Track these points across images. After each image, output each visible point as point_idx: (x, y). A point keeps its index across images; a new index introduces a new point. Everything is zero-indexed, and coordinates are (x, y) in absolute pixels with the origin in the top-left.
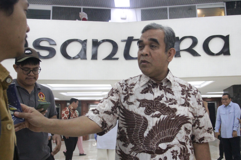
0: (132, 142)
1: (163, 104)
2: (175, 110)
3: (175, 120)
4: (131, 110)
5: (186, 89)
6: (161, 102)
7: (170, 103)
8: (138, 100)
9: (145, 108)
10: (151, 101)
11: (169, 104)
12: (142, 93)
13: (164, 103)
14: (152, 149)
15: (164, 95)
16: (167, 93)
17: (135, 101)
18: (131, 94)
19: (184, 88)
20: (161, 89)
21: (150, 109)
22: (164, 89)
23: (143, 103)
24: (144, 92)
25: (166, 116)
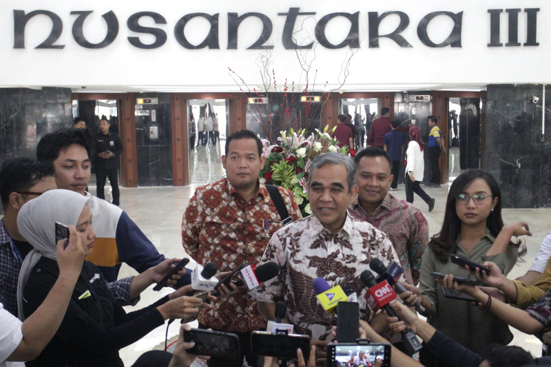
0: (301, 311)
1: (339, 263)
2: (354, 270)
3: (354, 284)
4: (299, 271)
5: (369, 238)
6: (337, 260)
7: (347, 261)
8: (307, 257)
9: (316, 268)
10: (324, 259)
11: (347, 263)
12: (311, 248)
13: (340, 261)
14: (327, 320)
15: (341, 251)
16: (344, 247)
17: (303, 259)
18: (298, 251)
19: (365, 238)
20: (335, 243)
21: (323, 270)
22: (339, 242)
23: (314, 261)
24: (315, 245)
25: (343, 278)
